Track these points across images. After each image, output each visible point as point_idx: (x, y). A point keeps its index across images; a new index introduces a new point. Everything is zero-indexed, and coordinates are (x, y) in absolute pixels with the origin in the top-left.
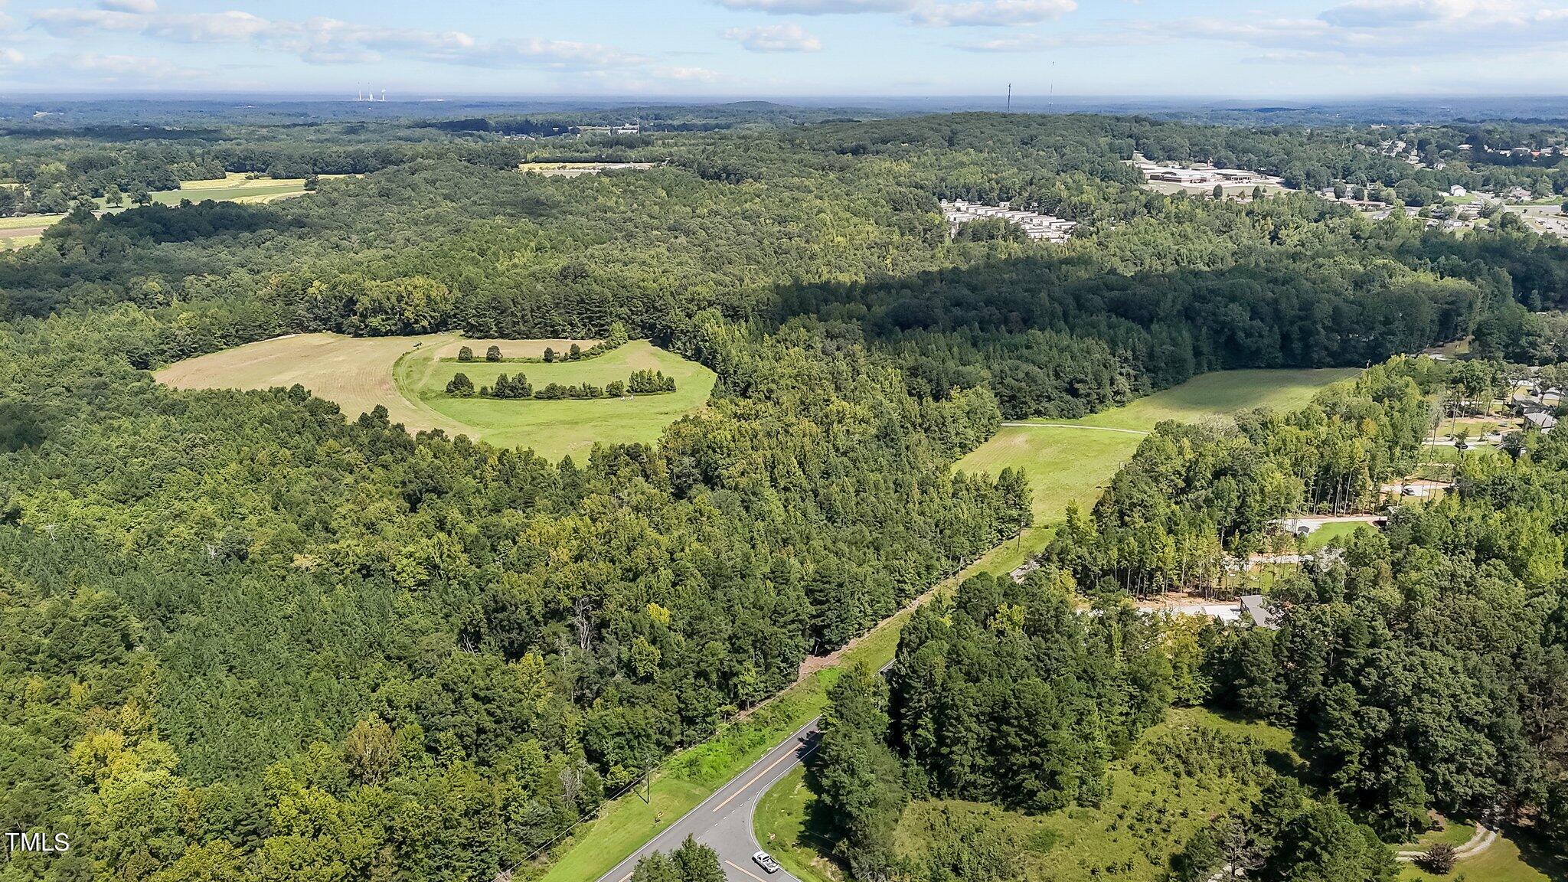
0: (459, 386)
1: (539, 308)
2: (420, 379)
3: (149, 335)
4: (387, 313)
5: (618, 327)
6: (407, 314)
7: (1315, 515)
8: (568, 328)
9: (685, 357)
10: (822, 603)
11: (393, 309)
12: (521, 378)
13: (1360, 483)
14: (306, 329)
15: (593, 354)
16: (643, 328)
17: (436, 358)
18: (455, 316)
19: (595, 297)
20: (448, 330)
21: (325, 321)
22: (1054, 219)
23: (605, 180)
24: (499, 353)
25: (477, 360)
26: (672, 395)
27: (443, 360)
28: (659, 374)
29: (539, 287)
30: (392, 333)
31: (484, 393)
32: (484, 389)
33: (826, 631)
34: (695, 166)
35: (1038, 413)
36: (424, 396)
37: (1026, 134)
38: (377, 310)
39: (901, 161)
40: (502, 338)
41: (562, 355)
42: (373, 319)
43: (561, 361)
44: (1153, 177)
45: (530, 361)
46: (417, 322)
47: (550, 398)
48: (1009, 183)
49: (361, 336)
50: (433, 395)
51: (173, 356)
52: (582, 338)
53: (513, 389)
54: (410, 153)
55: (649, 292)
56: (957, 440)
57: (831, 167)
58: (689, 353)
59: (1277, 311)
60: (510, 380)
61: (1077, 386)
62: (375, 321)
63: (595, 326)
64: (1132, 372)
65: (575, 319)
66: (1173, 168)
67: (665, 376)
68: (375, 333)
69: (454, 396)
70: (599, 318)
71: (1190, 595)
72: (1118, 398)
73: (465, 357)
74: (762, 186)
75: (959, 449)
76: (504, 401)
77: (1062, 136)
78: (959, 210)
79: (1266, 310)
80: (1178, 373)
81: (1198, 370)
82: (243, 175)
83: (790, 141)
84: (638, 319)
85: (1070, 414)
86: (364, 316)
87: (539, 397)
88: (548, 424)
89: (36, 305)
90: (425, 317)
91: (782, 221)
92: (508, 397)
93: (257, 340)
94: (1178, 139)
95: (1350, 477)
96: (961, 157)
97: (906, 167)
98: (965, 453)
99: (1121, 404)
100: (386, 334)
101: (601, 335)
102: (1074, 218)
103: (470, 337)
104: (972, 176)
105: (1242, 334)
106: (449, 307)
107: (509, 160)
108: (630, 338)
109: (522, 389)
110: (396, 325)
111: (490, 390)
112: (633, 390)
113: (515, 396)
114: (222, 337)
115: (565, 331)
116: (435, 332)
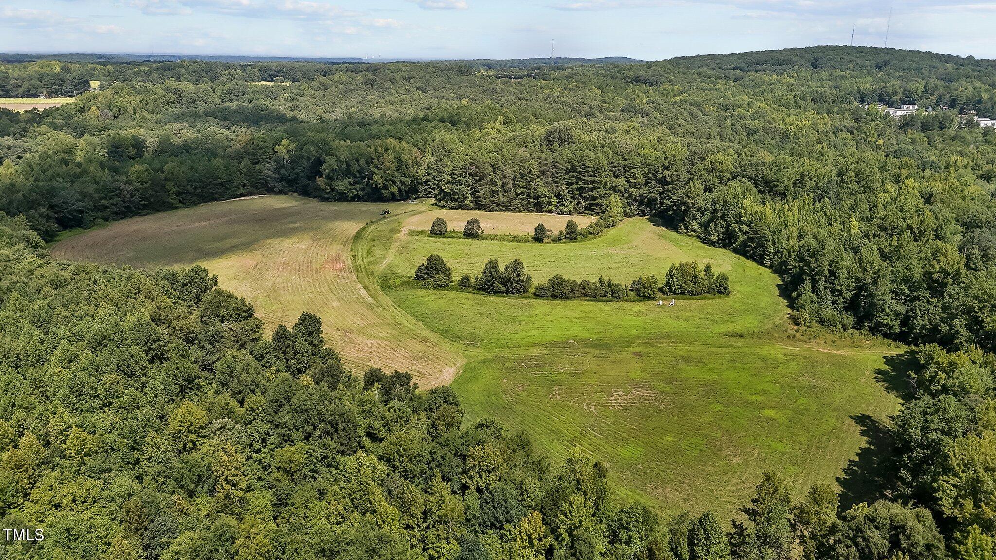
0: (432, 273)
1: (522, 176)
2: (384, 257)
3: (91, 189)
4: (354, 176)
5: (616, 203)
6: (376, 177)
8: (555, 200)
9: (704, 241)
11: (361, 172)
12: (517, 266)
14: (270, 191)
15: (591, 233)
16: (641, 203)
17: (405, 231)
18: (426, 183)
19: (589, 164)
20: (418, 198)
21: (292, 183)
24: (479, 228)
25: (452, 235)
27: (412, 233)
28: (708, 269)
29: (523, 152)
30: (360, 198)
31: (465, 284)
32: (466, 279)
36: (386, 283)
38: (345, 172)
40: (481, 209)
41: (556, 234)
42: (339, 183)
43: (555, 241)
45: (516, 239)
46: (385, 187)
47: (555, 297)
49: (327, 200)
50: (398, 281)
51: (116, 214)
52: (570, 213)
53: (505, 281)
55: (652, 160)
58: (714, 238)
60: (502, 268)
62: (342, 185)
63: (585, 199)
65: (564, 189)
67: (716, 271)
68: (342, 198)
69: (425, 287)
70: (592, 190)
73: (439, 231)
76: (492, 299)
84: (636, 192)
86: (330, 179)
87: (539, 294)
88: (564, 346)
90: (394, 183)
92: (497, 292)
93: (217, 200)
100: (353, 199)
101: (592, 210)
103: (443, 207)
106: (420, 172)
108: (627, 215)
109: (518, 282)
110: (363, 189)
111: (473, 280)
112: (668, 290)
113: (507, 292)
114: (178, 194)
115: (550, 204)
116: (404, 200)
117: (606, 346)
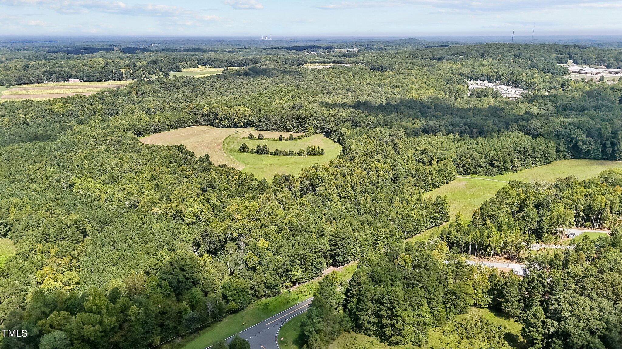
0: (244, 148)
1: (282, 120)
2: (232, 145)
3: (144, 124)
4: (228, 119)
5: (311, 129)
6: (235, 120)
7: (583, 228)
8: (292, 128)
9: (335, 141)
10: (335, 245)
11: (231, 118)
12: (266, 146)
13: (605, 215)
14: (200, 124)
15: (299, 138)
16: (321, 129)
17: (241, 137)
18: (253, 121)
19: (303, 116)
20: (250, 127)
21: (208, 121)
22: (518, 89)
23: (331, 70)
24: (262, 136)
25: (253, 139)
26: (323, 156)
27: (243, 138)
28: (318, 147)
29: (283, 111)
30: (230, 127)
31: (252, 151)
32: (252, 150)
33: (337, 258)
34: (371, 65)
35: (475, 173)
36: (231, 152)
37: (517, 52)
38: (226, 118)
39: (457, 64)
40: (268, 131)
41: (286, 138)
42: (223, 121)
43: (286, 141)
44: (574, 72)
45: (274, 140)
46: (239, 123)
47: (275, 155)
48: (501, 73)
49: (219, 127)
50: (234, 151)
51: (152, 132)
52: (297, 132)
53: (262, 150)
54: (264, 59)
55: (324, 115)
56: (431, 182)
57: (426, 66)
58: (336, 140)
59: (600, 134)
60: (261, 147)
61: (494, 162)
62: (224, 122)
63: (302, 127)
64: (523, 157)
65: (295, 124)
66: (586, 68)
68: (224, 127)
69: (241, 152)
70: (304, 124)
71: (506, 258)
72: (514, 168)
73: (250, 137)
74: (393, 73)
75: (431, 186)
76: (259, 155)
77: (534, 53)
78: (477, 84)
79: (595, 133)
80: (546, 159)
81: (558, 158)
82: (204, 67)
83: (413, 55)
84: (319, 125)
85: (489, 174)
86: (220, 120)
87: (272, 154)
88: (271, 165)
89: (112, 112)
90: (242, 121)
91: (394, 87)
92: (260, 153)
93: (183, 127)
94: (591, 55)
95: (601, 211)
96: (485, 62)
97: (459, 65)
98: (435, 188)
99: (516, 171)
100: (228, 127)
101: (304, 131)
102: (527, 89)
103: (255, 130)
104: (487, 70)
105: (581, 143)
106: (251, 118)
107: (300, 62)
108: (316, 133)
109: (266, 151)
110: (231, 124)
111: (254, 150)
112: (308, 154)
113: (263, 153)
114: (170, 126)
115: (290, 129)
116: (246, 127)
117: (282, 165)
